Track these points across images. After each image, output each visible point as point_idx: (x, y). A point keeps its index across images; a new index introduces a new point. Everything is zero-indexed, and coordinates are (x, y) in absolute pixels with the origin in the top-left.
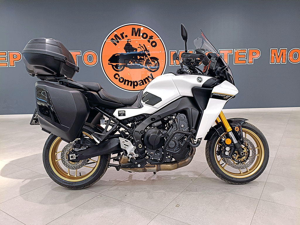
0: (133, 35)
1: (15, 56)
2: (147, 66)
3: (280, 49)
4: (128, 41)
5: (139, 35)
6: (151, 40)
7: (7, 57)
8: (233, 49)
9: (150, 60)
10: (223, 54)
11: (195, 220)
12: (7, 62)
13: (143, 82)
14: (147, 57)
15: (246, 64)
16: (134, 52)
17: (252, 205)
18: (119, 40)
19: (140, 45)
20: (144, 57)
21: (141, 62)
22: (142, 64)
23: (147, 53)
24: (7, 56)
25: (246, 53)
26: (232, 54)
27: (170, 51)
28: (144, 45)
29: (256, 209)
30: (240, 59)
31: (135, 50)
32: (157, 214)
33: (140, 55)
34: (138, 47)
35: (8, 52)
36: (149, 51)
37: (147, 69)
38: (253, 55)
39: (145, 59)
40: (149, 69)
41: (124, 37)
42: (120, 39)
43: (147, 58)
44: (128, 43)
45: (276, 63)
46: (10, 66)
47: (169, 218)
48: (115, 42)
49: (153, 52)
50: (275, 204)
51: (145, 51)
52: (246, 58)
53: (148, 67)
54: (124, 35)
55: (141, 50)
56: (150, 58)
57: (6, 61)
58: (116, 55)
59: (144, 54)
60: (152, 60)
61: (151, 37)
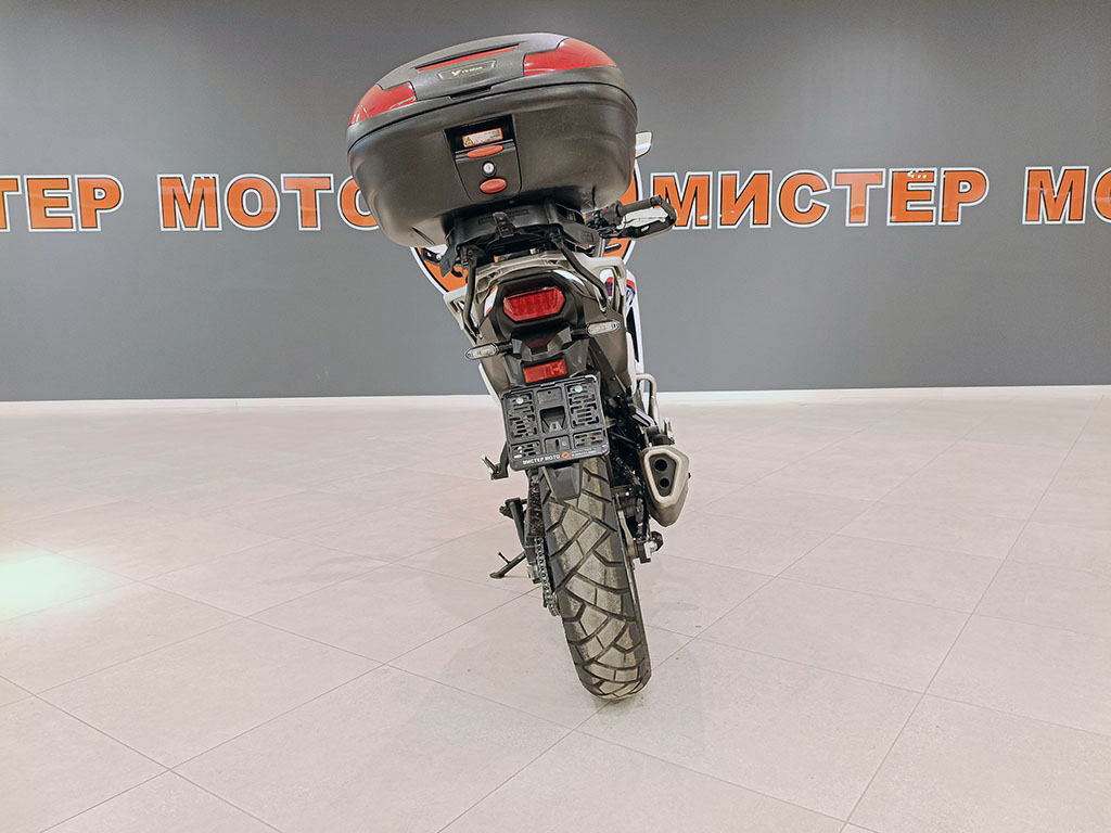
1: (100, 194)
3: (1064, 168)
7: (72, 194)
8: (883, 170)
10: (848, 187)
12: (73, 215)
15: (933, 223)
24: (70, 190)
25: (935, 184)
26: (883, 186)
27: (653, 175)
29: (907, 722)
30: (911, 206)
38: (961, 190)
45: (1047, 222)
46: (80, 229)
50: (975, 708)
52: (932, 202)
57: (70, 209)
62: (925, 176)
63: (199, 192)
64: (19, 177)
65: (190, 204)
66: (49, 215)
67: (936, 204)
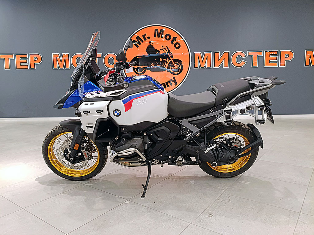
0: (156, 37)
1: (36, 59)
2: (169, 69)
4: (150, 43)
5: (162, 37)
6: (175, 41)
7: (28, 59)
8: (263, 51)
9: (173, 63)
10: (252, 56)
11: (231, 231)
12: (28, 65)
13: (165, 85)
14: (170, 59)
15: (277, 67)
16: (157, 54)
17: (292, 219)
18: (141, 42)
19: (163, 47)
20: (167, 59)
21: (164, 65)
22: (164, 66)
23: (170, 56)
25: (278, 55)
26: (262, 56)
27: (194, 53)
28: (167, 46)
29: (297, 222)
30: (271, 61)
31: (157, 52)
32: (189, 224)
33: (162, 57)
34: (161, 49)
35: (29, 54)
36: (172, 54)
37: (170, 71)
39: (168, 62)
40: (172, 71)
41: (147, 38)
43: (170, 61)
44: (150, 44)
46: (30, 69)
47: (203, 229)
48: (137, 44)
49: (176, 54)
51: (167, 53)
52: (277, 60)
53: (171, 70)
54: (146, 37)
55: (164, 52)
56: (173, 60)
57: (27, 63)
58: (137, 58)
59: (167, 57)
60: (175, 63)
61: (175, 39)
62: (275, 53)
63: (64, 58)
64: (13, 54)
65: (61, 62)
66: (21, 65)
67: (278, 61)
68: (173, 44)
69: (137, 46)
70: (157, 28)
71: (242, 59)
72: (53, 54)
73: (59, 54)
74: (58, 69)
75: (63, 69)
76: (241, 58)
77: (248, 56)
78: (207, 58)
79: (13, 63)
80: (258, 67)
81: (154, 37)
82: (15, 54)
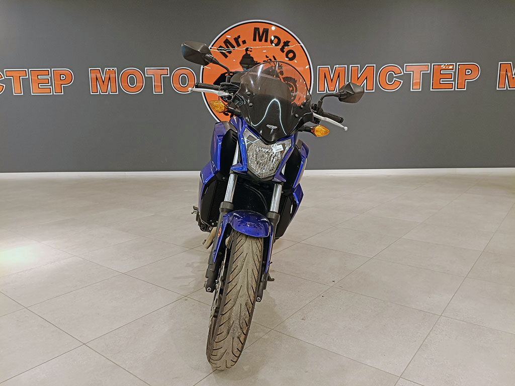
0: (255, 41)
1: (63, 77)
4: (247, 50)
5: (266, 41)
6: (286, 47)
7: (51, 78)
8: (429, 64)
10: (412, 72)
12: (51, 87)
15: (453, 89)
17: (425, 324)
19: (268, 57)
20: (275, 76)
23: (278, 71)
25: (454, 71)
26: (429, 72)
27: (318, 67)
28: (274, 57)
30: (442, 81)
32: (270, 330)
35: (52, 69)
38: (467, 74)
41: (241, 43)
42: (233, 47)
44: (247, 53)
45: (509, 89)
47: (287, 337)
50: (465, 323)
52: (452, 79)
54: (240, 41)
56: (283, 78)
57: (50, 84)
58: (226, 75)
62: (449, 67)
63: (108, 76)
64: (27, 70)
65: (103, 82)
66: (40, 87)
67: (454, 80)
68: (283, 52)
69: (226, 56)
70: (257, 25)
71: (396, 77)
72: (90, 69)
73: (100, 69)
74: (98, 93)
75: (107, 93)
76: (395, 75)
77: (405, 72)
78: (339, 76)
79: (26, 84)
80: (420, 90)
81: (254, 40)
82: (30, 70)
